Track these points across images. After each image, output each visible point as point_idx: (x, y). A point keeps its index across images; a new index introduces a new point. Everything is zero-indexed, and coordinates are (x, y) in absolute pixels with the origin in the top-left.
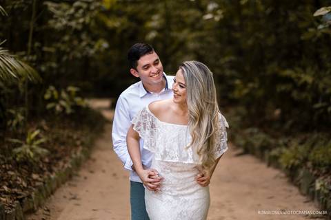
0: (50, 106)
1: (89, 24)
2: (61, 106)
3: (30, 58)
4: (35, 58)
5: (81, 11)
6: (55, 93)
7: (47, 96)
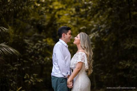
0: (26, 81)
1: (42, 51)
2: (31, 81)
3: (18, 65)
4: (20, 65)
5: (39, 47)
6: (28, 76)
7: (25, 77)
